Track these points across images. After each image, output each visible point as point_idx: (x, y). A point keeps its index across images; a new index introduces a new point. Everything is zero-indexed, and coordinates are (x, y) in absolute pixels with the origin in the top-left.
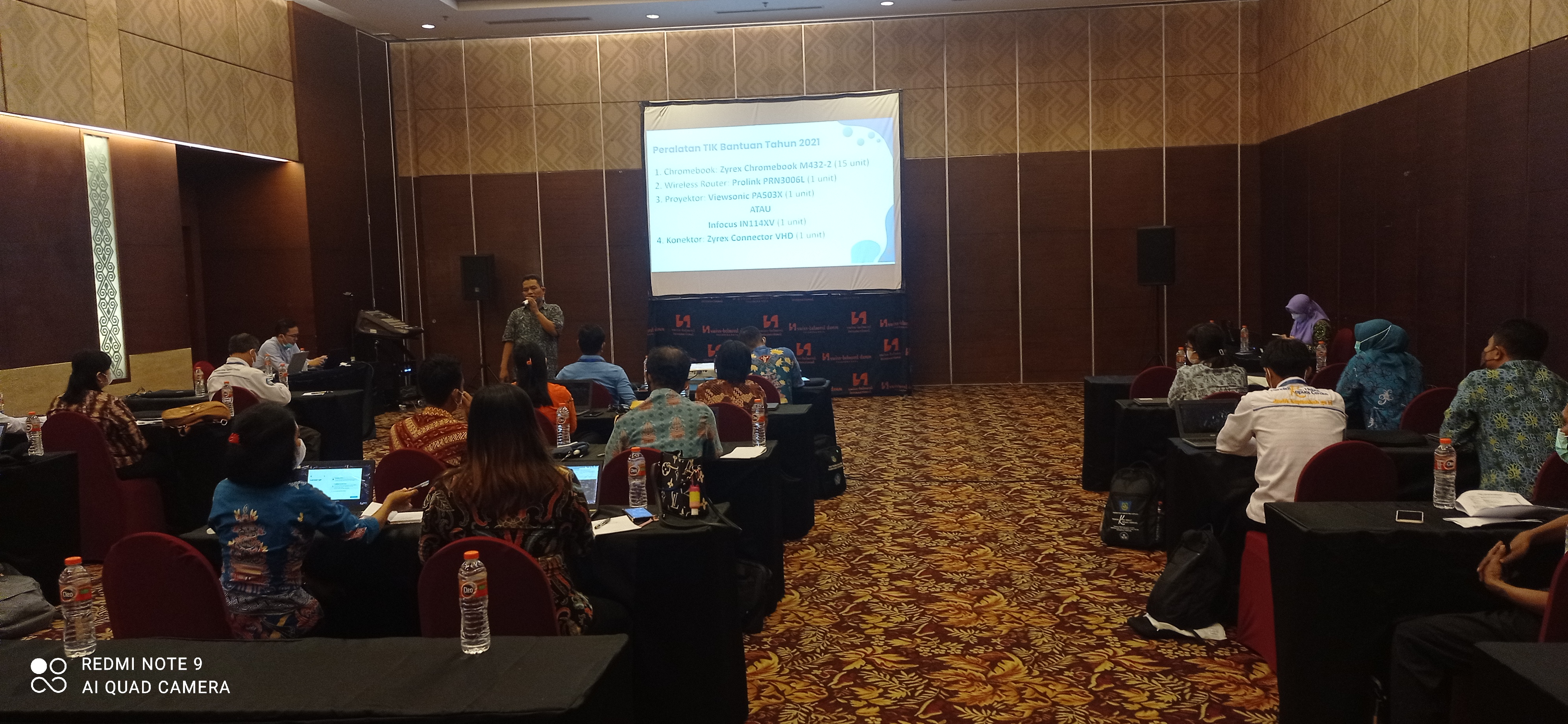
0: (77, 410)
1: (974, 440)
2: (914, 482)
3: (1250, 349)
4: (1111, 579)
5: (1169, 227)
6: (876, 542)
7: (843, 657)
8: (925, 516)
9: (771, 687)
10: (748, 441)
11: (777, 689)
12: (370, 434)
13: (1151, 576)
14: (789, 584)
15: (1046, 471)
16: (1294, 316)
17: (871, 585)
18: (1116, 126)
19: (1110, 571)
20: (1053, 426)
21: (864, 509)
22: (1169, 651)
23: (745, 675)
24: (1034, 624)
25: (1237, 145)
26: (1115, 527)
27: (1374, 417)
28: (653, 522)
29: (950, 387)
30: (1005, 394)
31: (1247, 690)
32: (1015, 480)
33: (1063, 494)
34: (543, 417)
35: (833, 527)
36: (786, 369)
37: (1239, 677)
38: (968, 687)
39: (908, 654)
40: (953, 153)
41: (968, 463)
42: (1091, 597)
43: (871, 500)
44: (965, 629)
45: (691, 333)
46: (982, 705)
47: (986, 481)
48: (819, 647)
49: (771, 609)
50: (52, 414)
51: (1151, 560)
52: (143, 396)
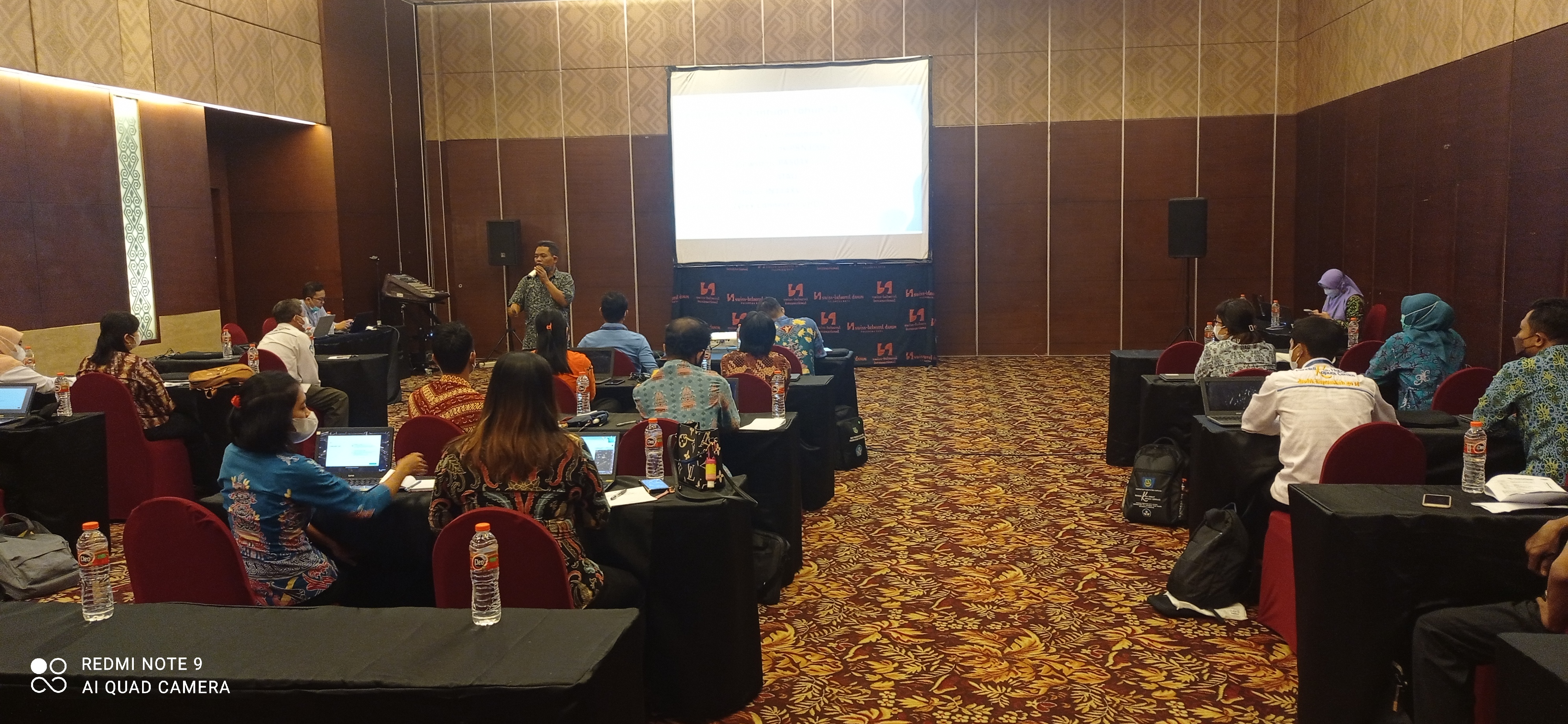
0: (105, 371)
1: (998, 412)
2: (936, 455)
3: (1281, 325)
4: (1132, 556)
5: (1202, 198)
6: (896, 515)
7: (859, 630)
8: (946, 489)
9: (787, 659)
10: (766, 411)
11: (792, 661)
12: (396, 397)
13: (1172, 554)
14: (807, 555)
15: (1069, 445)
16: (1326, 292)
17: (889, 558)
18: (1149, 94)
19: (1131, 548)
20: (1078, 399)
21: (885, 480)
22: (1188, 629)
23: (759, 647)
24: (1052, 601)
25: (1273, 115)
26: (1137, 504)
27: (1408, 396)
28: (669, 493)
29: (976, 358)
30: (1031, 366)
31: (1267, 671)
32: (1038, 453)
33: (1086, 469)
34: (563, 385)
35: (853, 499)
36: (808, 340)
37: (1259, 658)
38: (984, 662)
39: (924, 628)
40: (982, 122)
41: (992, 436)
42: (1112, 574)
43: (892, 472)
44: (983, 605)
45: (715, 301)
46: (997, 681)
47: (1009, 455)
48: (836, 620)
49: (788, 580)
50: (81, 375)
51: (1173, 537)
52: (172, 357)
